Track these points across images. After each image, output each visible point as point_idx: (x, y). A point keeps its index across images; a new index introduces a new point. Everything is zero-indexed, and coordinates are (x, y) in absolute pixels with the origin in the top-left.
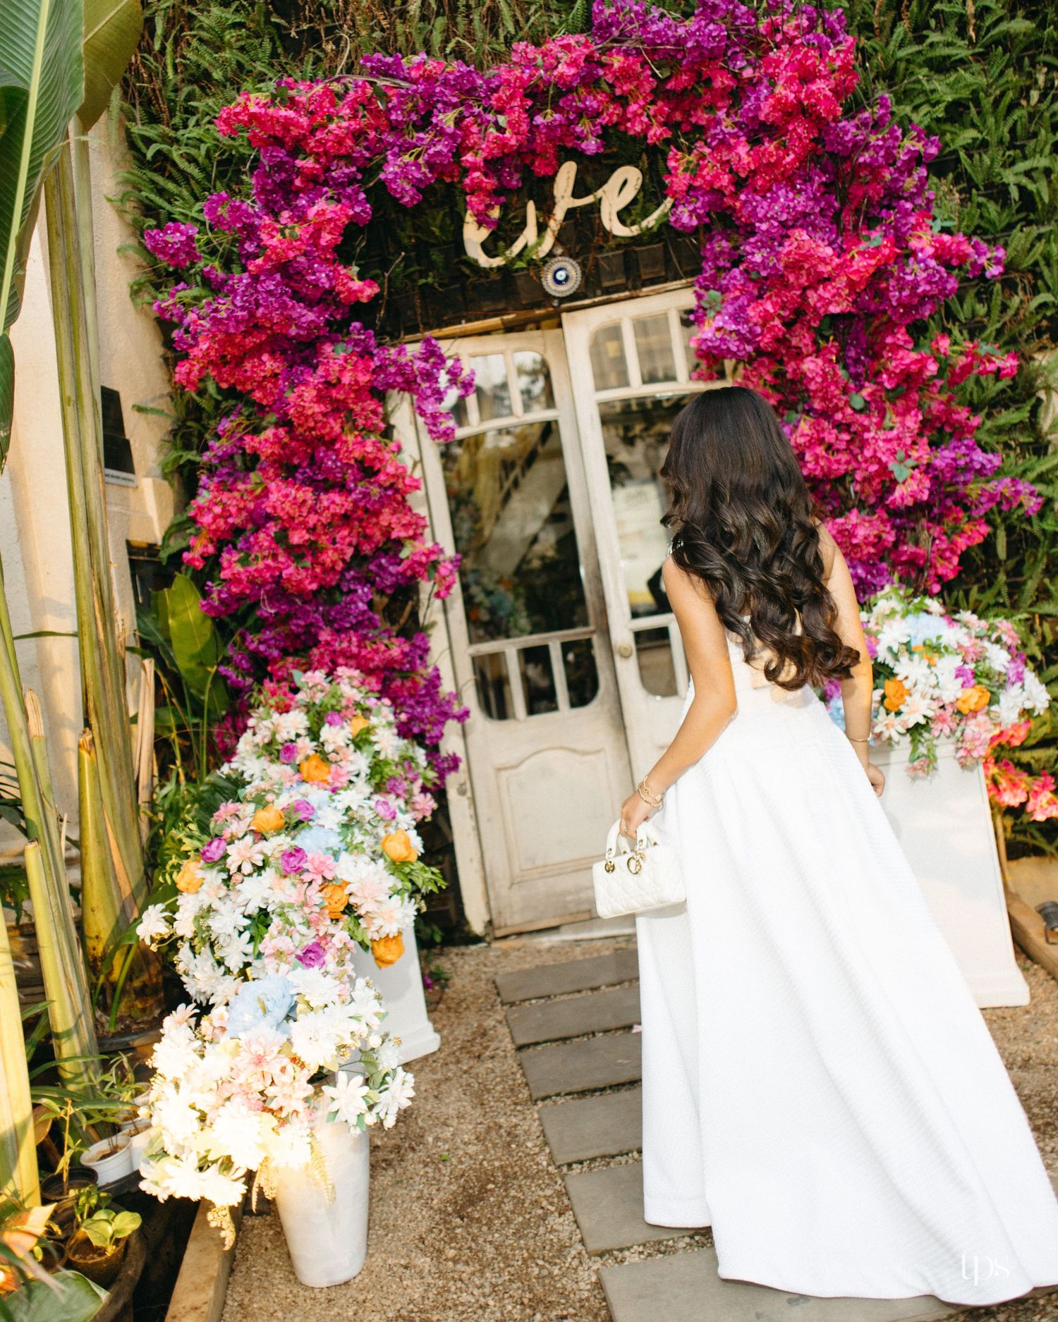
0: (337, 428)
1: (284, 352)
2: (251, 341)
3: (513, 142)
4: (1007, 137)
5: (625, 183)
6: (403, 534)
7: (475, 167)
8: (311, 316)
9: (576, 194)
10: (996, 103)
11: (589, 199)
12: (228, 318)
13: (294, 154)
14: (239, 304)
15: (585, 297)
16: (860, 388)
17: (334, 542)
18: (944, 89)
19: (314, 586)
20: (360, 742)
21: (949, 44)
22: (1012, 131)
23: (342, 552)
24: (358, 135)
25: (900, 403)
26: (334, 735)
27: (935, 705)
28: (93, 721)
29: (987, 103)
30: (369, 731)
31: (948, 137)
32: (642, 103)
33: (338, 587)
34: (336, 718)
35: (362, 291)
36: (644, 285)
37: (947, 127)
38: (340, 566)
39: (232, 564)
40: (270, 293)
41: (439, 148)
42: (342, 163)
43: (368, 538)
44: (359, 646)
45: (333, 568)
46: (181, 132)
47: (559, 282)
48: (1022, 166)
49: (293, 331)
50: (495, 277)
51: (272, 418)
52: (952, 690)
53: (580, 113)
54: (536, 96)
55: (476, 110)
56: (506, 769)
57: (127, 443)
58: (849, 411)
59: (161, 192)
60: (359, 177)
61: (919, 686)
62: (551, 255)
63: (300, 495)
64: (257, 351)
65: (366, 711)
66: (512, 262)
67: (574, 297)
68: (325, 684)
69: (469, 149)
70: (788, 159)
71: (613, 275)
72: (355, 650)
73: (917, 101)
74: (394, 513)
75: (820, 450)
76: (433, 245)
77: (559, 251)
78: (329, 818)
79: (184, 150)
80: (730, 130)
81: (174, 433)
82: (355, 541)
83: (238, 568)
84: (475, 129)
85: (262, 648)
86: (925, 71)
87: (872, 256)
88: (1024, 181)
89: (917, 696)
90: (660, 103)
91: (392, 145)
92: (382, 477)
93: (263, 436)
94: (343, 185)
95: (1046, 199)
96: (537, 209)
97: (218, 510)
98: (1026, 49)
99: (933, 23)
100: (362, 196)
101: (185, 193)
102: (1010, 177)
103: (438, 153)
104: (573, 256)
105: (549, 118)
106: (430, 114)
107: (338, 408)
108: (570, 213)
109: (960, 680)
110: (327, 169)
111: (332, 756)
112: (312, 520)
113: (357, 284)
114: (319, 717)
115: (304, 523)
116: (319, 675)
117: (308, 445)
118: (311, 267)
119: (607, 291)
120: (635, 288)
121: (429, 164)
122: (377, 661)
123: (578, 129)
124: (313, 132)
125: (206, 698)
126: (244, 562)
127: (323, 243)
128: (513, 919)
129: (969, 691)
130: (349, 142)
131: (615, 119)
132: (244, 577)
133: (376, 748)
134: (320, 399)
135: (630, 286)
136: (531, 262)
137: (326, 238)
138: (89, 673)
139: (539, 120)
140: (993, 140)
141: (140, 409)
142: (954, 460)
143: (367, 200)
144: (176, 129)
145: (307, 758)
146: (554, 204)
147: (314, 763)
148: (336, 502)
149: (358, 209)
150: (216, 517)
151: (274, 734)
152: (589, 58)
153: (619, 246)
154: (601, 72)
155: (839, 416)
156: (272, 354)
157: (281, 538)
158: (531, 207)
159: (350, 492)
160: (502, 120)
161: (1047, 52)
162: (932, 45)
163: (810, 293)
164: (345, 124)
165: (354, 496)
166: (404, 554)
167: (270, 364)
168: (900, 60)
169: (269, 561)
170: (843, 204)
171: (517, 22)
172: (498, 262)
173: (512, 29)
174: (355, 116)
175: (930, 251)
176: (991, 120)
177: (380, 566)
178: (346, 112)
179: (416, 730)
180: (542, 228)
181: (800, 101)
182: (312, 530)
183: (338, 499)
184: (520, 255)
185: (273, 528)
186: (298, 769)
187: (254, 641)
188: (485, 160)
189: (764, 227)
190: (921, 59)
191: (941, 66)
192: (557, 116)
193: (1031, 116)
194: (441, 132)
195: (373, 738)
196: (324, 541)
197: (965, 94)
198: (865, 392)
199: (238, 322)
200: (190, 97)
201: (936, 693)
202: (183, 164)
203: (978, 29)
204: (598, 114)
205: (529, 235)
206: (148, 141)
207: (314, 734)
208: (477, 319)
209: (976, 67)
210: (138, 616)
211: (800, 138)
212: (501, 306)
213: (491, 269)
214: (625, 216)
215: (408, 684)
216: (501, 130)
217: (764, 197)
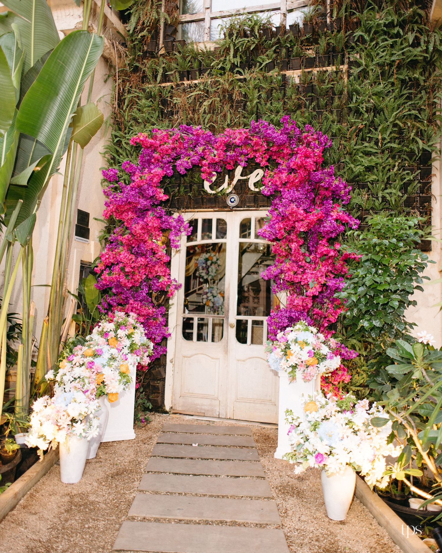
0: (147, 238)
1: (136, 212)
2: (127, 207)
3: (217, 160)
4: (386, 180)
5: (258, 174)
6: (161, 274)
7: (205, 165)
8: (145, 203)
9: (242, 175)
10: (384, 168)
11: (245, 178)
12: (119, 201)
13: (154, 151)
14: (125, 196)
15: (241, 207)
16: (310, 254)
17: (139, 272)
18: (366, 161)
19: (131, 285)
20: (129, 336)
21: (372, 147)
22: (388, 179)
23: (141, 277)
24: (173, 149)
25: (324, 262)
26: (121, 333)
27: (300, 361)
28: (50, 314)
29: (380, 168)
30: (132, 333)
31: (366, 177)
32: (261, 153)
33: (140, 286)
34: (124, 327)
35: (162, 197)
36: (260, 207)
37: (367, 173)
38: (140, 280)
39: (106, 275)
40: (133, 195)
41: (195, 158)
42: (167, 156)
43: (151, 273)
44: (140, 307)
45: (137, 281)
46: (127, 135)
47: (232, 202)
48: (388, 191)
49: (139, 206)
50: (212, 196)
51: (129, 231)
52: (305, 357)
53: (241, 154)
54: (228, 146)
55: (210, 147)
56: (186, 357)
57: (89, 229)
58: (304, 262)
59: (117, 151)
60: (172, 161)
61: (295, 354)
62: (231, 193)
63: (130, 257)
64: (127, 211)
65: (135, 328)
66: (219, 192)
67: (237, 206)
68: (124, 316)
69: (205, 159)
70: (297, 181)
71: (250, 202)
72: (139, 307)
73: (358, 164)
74: (159, 267)
75: (292, 273)
76: (195, 183)
77: (234, 192)
78: (106, 356)
79: (126, 141)
80: (284, 168)
81: (106, 227)
82: (147, 274)
83: (107, 276)
84: (208, 153)
85: (111, 302)
86: (361, 154)
87: (316, 216)
88: (387, 196)
89: (294, 356)
90: (266, 155)
91: (183, 153)
92: (157, 256)
93: (124, 237)
94: (165, 164)
95: (394, 203)
96: (229, 178)
97: (107, 256)
98: (398, 152)
99: (368, 139)
100: (171, 167)
101: (124, 154)
102: (380, 195)
103: (194, 160)
104: (238, 194)
105: (231, 154)
106: (195, 147)
107: (149, 233)
108: (239, 180)
109: (308, 354)
110: (162, 158)
111: (119, 339)
112: (133, 265)
113: (162, 195)
114: (119, 326)
115: (131, 266)
116: (123, 314)
117: (138, 241)
118: (148, 188)
119: (248, 207)
120: (257, 207)
121: (192, 163)
122: (144, 313)
123: (239, 158)
124: (160, 146)
125: (92, 314)
126: (109, 274)
127: (154, 181)
128: (179, 409)
129: (311, 358)
130: (170, 151)
131: (252, 156)
132: (108, 279)
133: (133, 339)
134: (143, 228)
135: (256, 206)
136: (224, 194)
137: (155, 180)
138: (52, 300)
139: (228, 153)
140: (381, 180)
141: (96, 219)
142: (336, 284)
143: (173, 169)
144: (125, 134)
145: (112, 338)
146: (234, 177)
147: (113, 340)
148: (141, 260)
149: (168, 172)
150: (106, 259)
151: (103, 329)
152: (246, 137)
153: (252, 194)
154: (250, 142)
155: (300, 263)
156: (132, 212)
157: (122, 269)
158: (227, 177)
159: (147, 258)
160: (216, 152)
161: (404, 154)
162: (366, 147)
163: (296, 223)
164: (169, 146)
165: (148, 260)
166: (160, 281)
167: (130, 215)
168: (355, 149)
169: (117, 276)
170: (316, 196)
171: (231, 120)
172: (213, 192)
173: (229, 122)
174: (173, 143)
175: (335, 217)
176: (381, 174)
177: (154, 283)
178: (171, 142)
179: (153, 337)
180: (229, 184)
181: (303, 164)
182: (132, 268)
183: (143, 260)
184: (221, 191)
185: (121, 265)
186: (108, 341)
187: (109, 299)
188: (209, 164)
189: (284, 201)
190: (362, 150)
191: (368, 154)
192: (234, 153)
193: (396, 174)
194: (197, 153)
195: (133, 336)
196: (136, 272)
197: (373, 164)
198: (311, 257)
199: (123, 201)
200: (132, 126)
201: (300, 357)
202: (125, 145)
203: (382, 144)
204: (248, 155)
205: (225, 185)
206: (116, 137)
207: (115, 331)
208: (206, 208)
209: (380, 156)
210: (79, 284)
211: (301, 174)
212: (214, 205)
213: (211, 194)
214: (256, 185)
215: (155, 322)
216: (215, 156)
217: (288, 190)
